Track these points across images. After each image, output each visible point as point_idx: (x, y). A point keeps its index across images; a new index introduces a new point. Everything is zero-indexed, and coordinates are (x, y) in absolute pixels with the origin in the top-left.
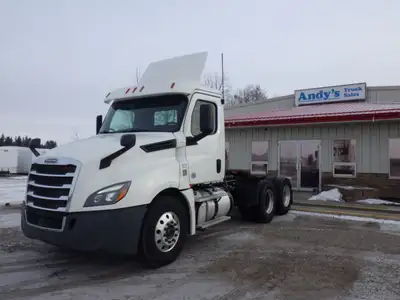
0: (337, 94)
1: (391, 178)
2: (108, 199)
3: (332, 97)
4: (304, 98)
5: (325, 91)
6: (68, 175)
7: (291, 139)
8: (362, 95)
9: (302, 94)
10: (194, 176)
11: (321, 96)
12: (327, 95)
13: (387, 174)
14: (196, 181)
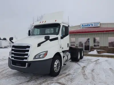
0: (92, 25)
1: (109, 47)
2: (41, 57)
3: (91, 26)
4: (83, 26)
5: (89, 24)
6: (27, 49)
7: (82, 37)
8: (99, 25)
9: (83, 25)
10: (63, 48)
11: (88, 26)
12: (89, 25)
13: (108, 47)
14: (63, 50)
